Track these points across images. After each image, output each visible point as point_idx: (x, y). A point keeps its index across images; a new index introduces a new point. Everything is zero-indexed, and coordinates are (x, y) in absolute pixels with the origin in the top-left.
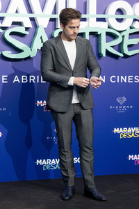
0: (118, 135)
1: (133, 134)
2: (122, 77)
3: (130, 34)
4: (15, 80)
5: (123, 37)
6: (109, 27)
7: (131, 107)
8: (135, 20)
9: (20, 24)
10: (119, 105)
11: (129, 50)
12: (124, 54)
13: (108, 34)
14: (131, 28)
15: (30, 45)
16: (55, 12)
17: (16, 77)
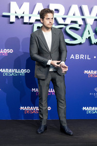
4: (71, 57)
9: (75, 22)
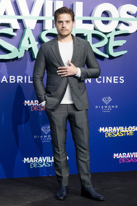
0: (103, 134)
1: (118, 134)
2: (107, 78)
3: (115, 36)
4: (3, 80)
5: (109, 38)
6: (95, 29)
7: (117, 107)
8: (120, 22)
9: (8, 25)
10: (104, 105)
11: (114, 52)
12: (109, 55)
13: (94, 35)
14: (116, 30)
15: (18, 47)
16: (42, 13)
17: (4, 77)
